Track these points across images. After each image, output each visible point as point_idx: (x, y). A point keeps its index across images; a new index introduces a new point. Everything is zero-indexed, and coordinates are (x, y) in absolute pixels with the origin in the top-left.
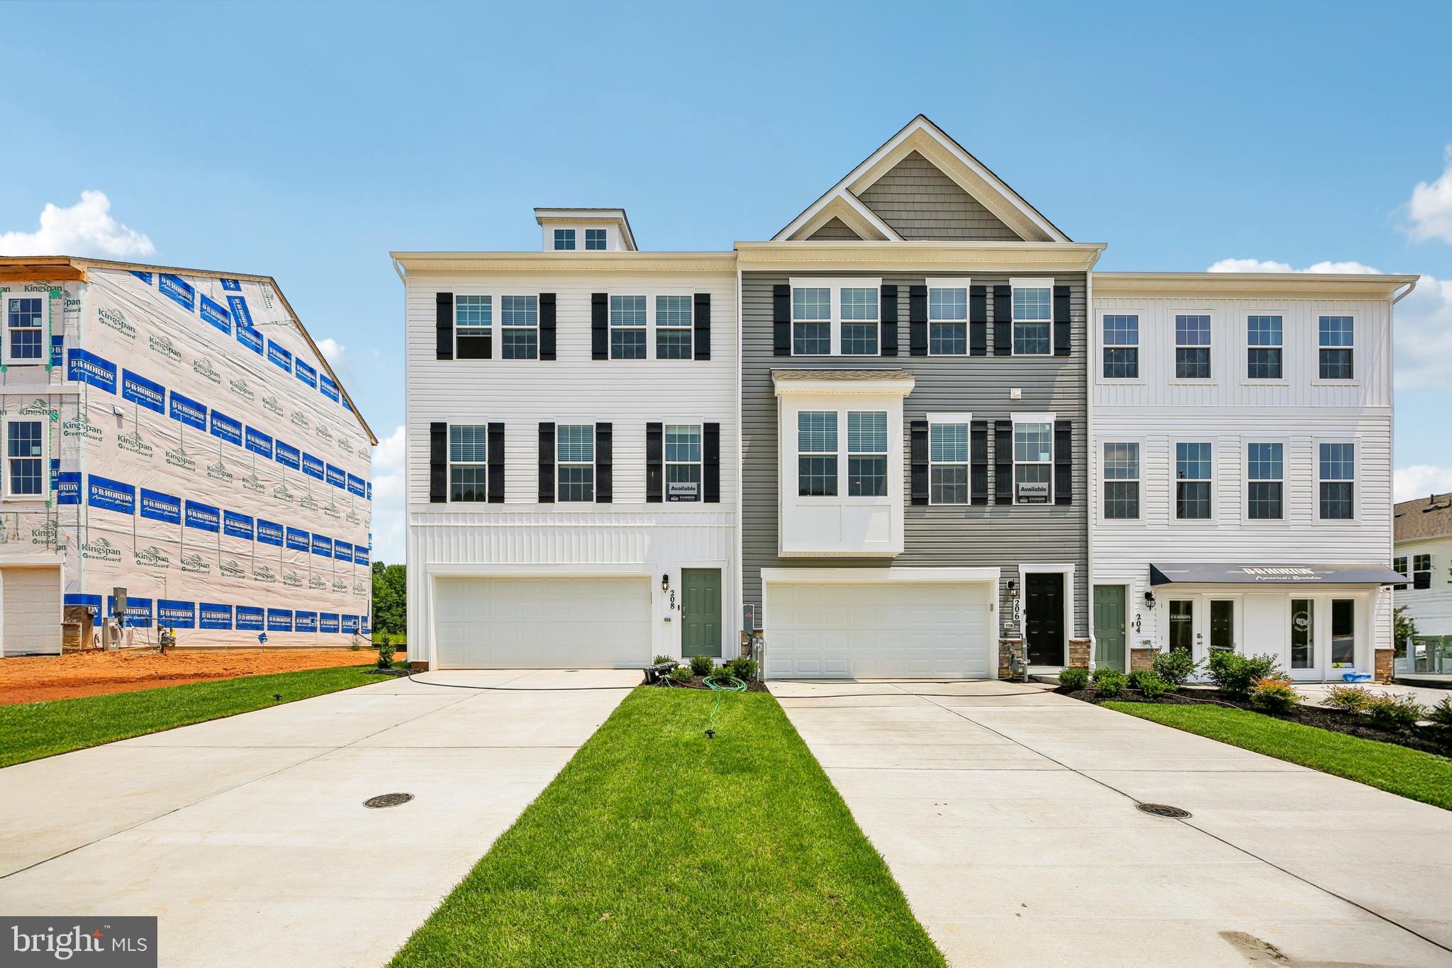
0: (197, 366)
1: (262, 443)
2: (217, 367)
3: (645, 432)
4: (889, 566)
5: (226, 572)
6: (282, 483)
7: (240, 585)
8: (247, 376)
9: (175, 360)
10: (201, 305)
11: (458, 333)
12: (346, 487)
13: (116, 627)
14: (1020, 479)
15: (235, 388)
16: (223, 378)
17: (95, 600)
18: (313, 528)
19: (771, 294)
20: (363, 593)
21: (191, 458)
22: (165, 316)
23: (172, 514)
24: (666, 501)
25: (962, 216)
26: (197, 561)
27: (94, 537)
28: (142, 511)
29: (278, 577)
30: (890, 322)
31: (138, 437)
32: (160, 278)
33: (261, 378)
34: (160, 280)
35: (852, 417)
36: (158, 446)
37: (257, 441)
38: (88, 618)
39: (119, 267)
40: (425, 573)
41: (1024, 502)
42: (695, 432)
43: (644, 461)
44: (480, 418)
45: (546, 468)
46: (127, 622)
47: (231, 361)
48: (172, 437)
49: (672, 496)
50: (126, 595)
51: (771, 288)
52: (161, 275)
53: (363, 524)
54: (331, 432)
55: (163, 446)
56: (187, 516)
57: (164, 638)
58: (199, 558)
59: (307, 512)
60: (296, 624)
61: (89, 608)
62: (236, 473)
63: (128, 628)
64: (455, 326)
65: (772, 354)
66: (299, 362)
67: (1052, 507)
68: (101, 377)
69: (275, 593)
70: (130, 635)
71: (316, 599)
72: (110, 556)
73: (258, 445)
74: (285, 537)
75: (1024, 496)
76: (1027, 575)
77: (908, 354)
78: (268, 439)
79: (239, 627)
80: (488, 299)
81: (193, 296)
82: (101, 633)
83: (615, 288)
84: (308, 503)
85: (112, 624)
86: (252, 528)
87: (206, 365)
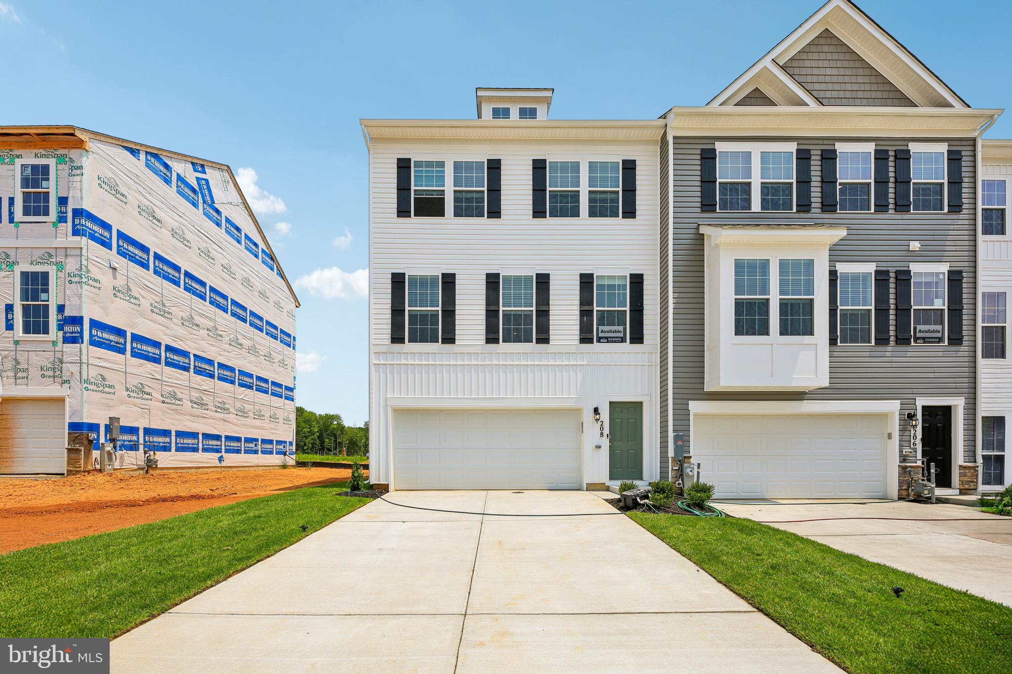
0: (174, 233)
1: (221, 300)
2: (189, 236)
3: (579, 282)
4: (803, 400)
5: (195, 406)
6: (235, 334)
7: (205, 416)
8: (211, 244)
9: (157, 226)
10: (177, 182)
11: (415, 195)
12: (279, 339)
13: (112, 451)
14: (917, 322)
15: (202, 254)
16: (193, 244)
17: (94, 427)
18: (256, 371)
19: (699, 157)
20: (290, 423)
21: (169, 309)
22: (150, 187)
23: (155, 356)
24: (597, 342)
25: (867, 87)
26: (173, 396)
27: (93, 373)
28: (132, 352)
29: (232, 410)
30: (804, 181)
31: (129, 289)
32: (146, 155)
33: (220, 248)
34: (146, 157)
35: (783, 264)
36: (144, 298)
37: (218, 298)
38: (88, 444)
39: (114, 141)
40: (386, 406)
41: (920, 343)
42: (621, 282)
43: (577, 308)
44: (435, 269)
45: (492, 314)
46: (120, 447)
47: (199, 231)
48: (155, 290)
49: (601, 338)
50: (119, 423)
51: (699, 152)
52: (147, 153)
53: (290, 369)
54: (268, 295)
55: (148, 297)
56: (166, 358)
57: (149, 460)
58: (175, 393)
59: (252, 358)
60: (245, 447)
61: (90, 434)
62: (203, 324)
63: (121, 452)
64: (413, 188)
65: (699, 210)
66: (247, 237)
67: (945, 347)
68: (100, 234)
69: (229, 423)
70: (122, 457)
71: (258, 428)
72: (107, 389)
73: (218, 301)
74: (237, 378)
75: (921, 338)
76: (923, 407)
77: (819, 211)
78: (225, 297)
79: (204, 450)
80: (441, 164)
81: (171, 174)
82: (99, 456)
83: (553, 155)
84: (253, 350)
85: (108, 449)
86: (214, 369)
87: (180, 233)
